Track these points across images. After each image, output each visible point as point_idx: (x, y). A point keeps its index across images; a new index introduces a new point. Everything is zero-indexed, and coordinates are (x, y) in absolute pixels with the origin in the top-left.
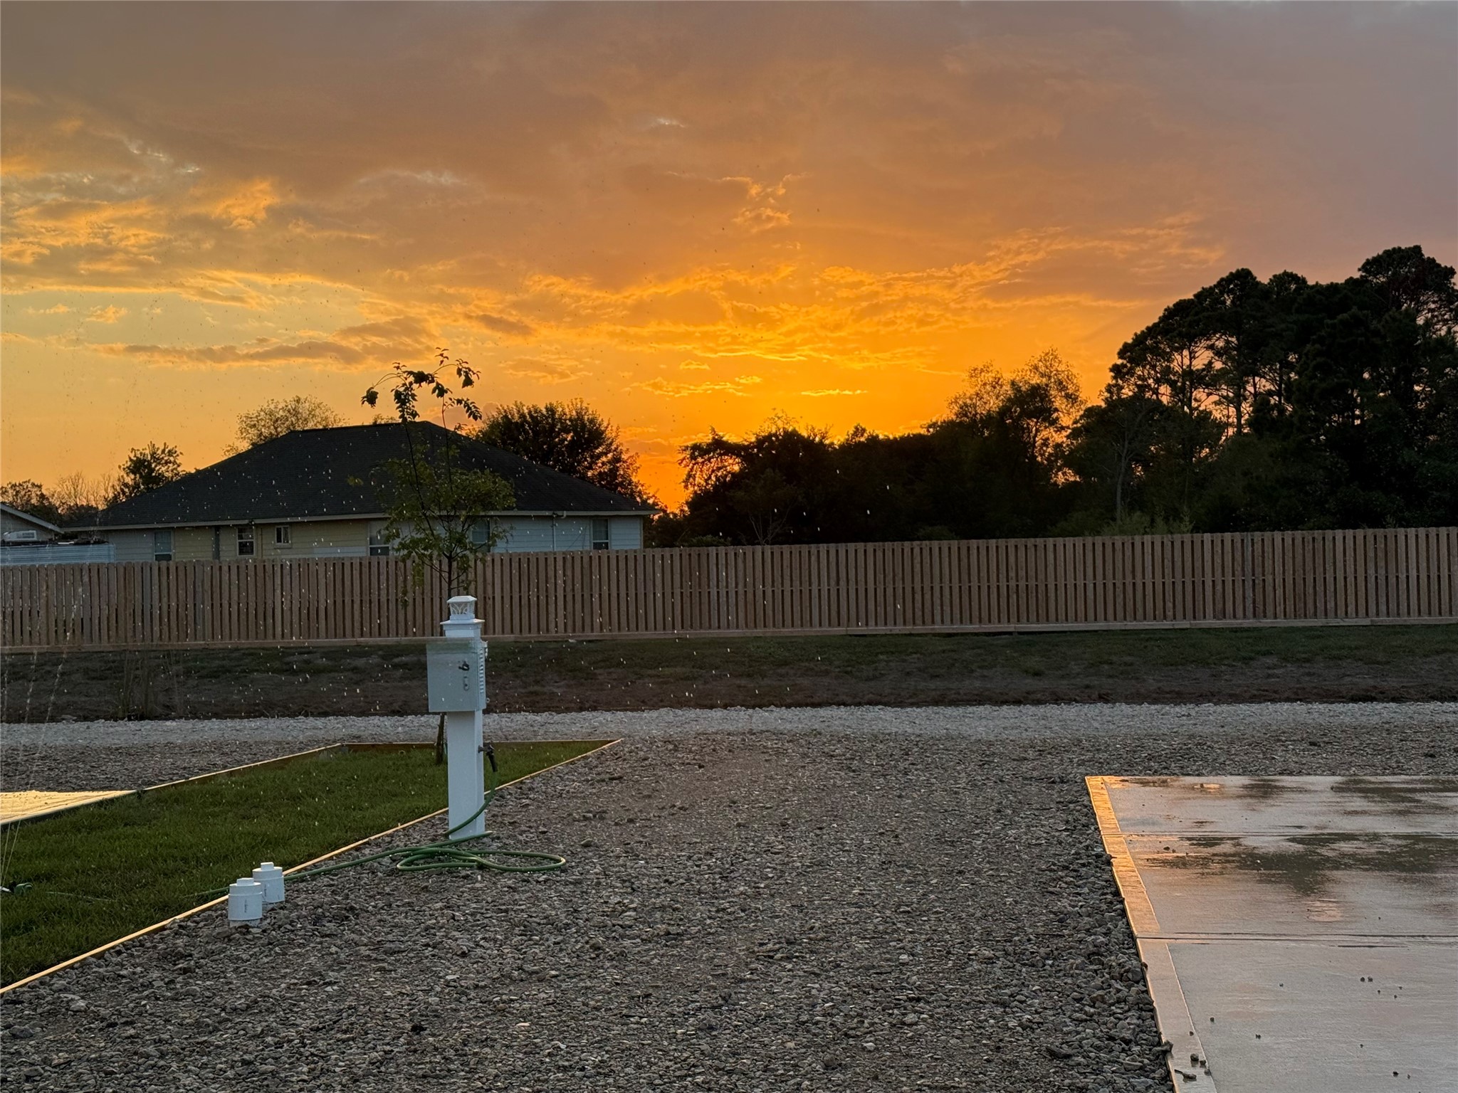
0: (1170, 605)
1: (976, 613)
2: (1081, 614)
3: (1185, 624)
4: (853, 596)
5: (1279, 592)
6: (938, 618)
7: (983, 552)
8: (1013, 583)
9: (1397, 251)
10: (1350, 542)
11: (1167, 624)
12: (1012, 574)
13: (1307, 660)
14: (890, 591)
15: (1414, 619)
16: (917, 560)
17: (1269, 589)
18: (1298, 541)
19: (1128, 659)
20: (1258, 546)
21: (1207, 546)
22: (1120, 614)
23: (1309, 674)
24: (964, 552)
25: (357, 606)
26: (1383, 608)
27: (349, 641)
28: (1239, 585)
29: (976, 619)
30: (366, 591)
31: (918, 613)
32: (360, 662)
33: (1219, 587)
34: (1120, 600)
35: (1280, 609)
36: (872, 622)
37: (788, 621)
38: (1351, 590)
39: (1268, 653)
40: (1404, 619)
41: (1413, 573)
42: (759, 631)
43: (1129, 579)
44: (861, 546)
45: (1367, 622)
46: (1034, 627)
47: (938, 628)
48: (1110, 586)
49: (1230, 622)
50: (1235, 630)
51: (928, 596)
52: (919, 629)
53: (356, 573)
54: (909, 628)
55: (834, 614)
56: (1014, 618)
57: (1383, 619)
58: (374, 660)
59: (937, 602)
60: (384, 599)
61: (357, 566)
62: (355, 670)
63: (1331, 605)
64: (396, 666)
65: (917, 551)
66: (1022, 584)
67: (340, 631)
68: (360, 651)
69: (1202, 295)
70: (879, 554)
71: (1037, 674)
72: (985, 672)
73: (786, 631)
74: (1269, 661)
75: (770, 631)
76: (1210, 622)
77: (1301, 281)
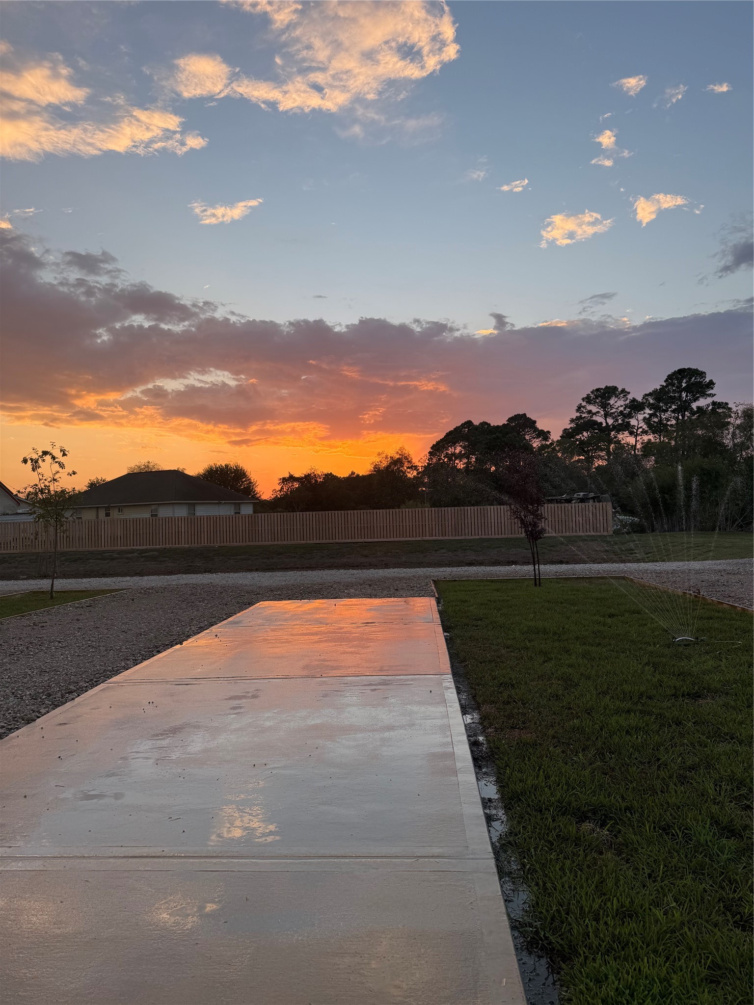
0: (414, 532)
1: (350, 536)
2: (385, 536)
3: (419, 539)
4: (308, 530)
5: (450, 527)
6: (337, 537)
7: (352, 515)
8: (362, 525)
9: (519, 415)
10: (472, 511)
11: (413, 539)
12: (362, 522)
13: (455, 551)
14: (321, 528)
15: (493, 536)
16: (330, 518)
17: (447, 526)
18: (456, 511)
19: (397, 551)
20: (443, 512)
21: (427, 512)
22: (398, 535)
23: (456, 555)
24: (346, 515)
25: (131, 536)
26: (483, 533)
27: (129, 548)
28: (437, 525)
29: (350, 538)
30: (135, 530)
31: (331, 536)
32: (130, 555)
33: (430, 526)
34: (398, 531)
35: (450, 533)
36: (315, 539)
37: (286, 539)
38: (473, 527)
39: (443, 548)
40: (490, 537)
41: (493, 521)
42: (276, 543)
43: (401, 524)
44: (311, 513)
45: (478, 537)
46: (370, 540)
47: (337, 541)
48: (395, 526)
49: (434, 538)
50: (435, 541)
51: (334, 530)
52: (331, 541)
53: (131, 524)
54: (328, 541)
55: (302, 536)
56: (363, 537)
57: (483, 537)
58: (136, 554)
59: (337, 532)
60: (141, 533)
61: (131, 521)
62: (127, 558)
63: (467, 531)
64: (142, 557)
65: (330, 515)
66: (366, 525)
67: (125, 544)
68: (132, 552)
69: (456, 429)
70: (317, 515)
71: (366, 556)
72: (349, 556)
73: (285, 542)
74: (443, 551)
75: (280, 543)
76: (427, 538)
77: (489, 425)
